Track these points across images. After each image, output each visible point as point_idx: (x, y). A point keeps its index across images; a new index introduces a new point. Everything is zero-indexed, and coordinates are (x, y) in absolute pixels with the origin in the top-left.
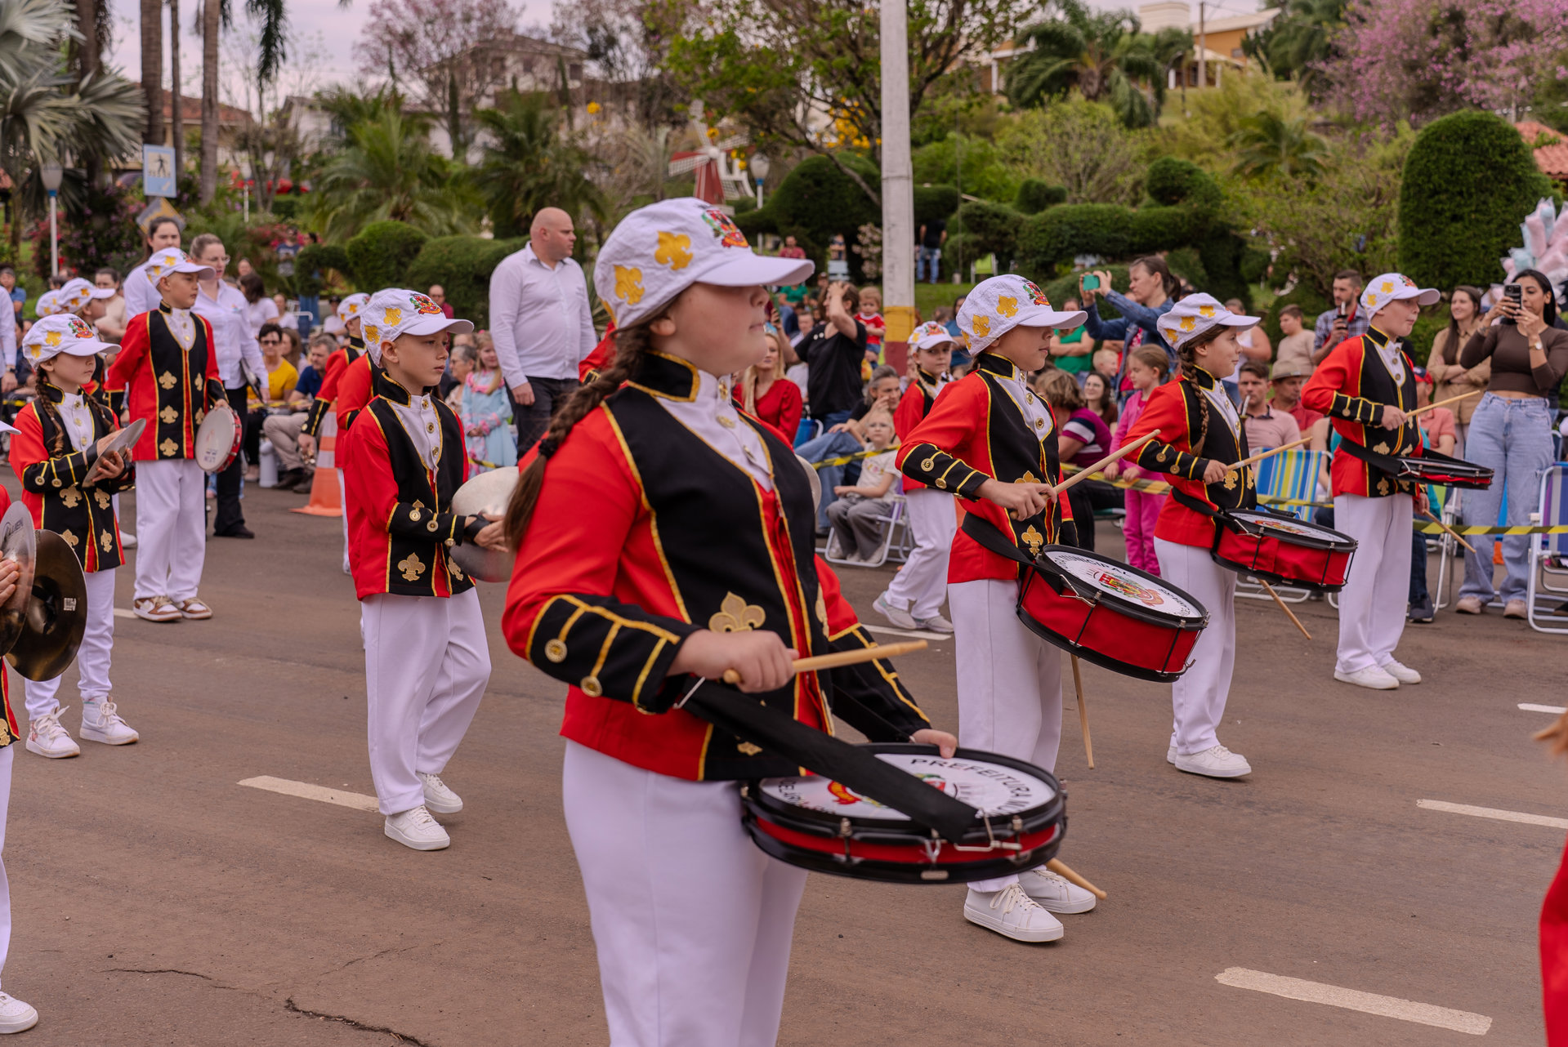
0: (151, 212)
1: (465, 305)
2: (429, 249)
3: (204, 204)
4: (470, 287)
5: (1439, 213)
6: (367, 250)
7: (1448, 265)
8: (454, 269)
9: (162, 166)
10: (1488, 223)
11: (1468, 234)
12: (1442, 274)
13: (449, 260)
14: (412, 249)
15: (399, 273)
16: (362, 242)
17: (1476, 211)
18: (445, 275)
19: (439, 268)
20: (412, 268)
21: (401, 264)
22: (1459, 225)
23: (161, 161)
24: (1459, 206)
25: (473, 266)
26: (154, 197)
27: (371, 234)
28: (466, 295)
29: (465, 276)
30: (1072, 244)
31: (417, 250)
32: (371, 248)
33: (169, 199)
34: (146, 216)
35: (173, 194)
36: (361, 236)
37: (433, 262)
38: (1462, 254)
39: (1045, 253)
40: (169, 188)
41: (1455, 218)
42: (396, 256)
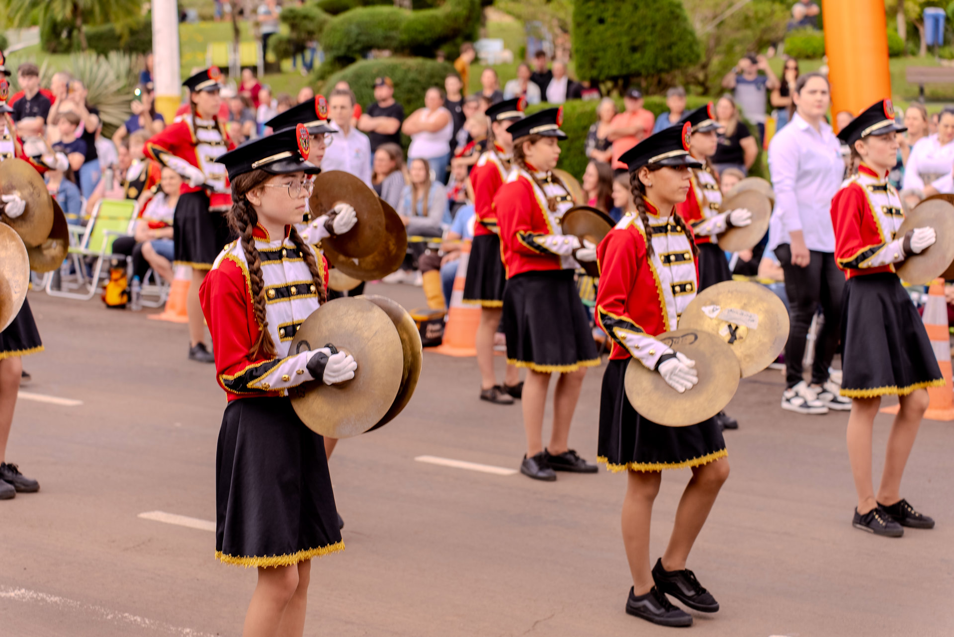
5: (589, 17)
7: (595, 59)
10: (622, 24)
11: (609, 34)
12: (593, 66)
17: (614, 15)
22: (601, 27)
24: (602, 12)
30: (357, 42)
38: (604, 50)
39: (338, 48)
41: (601, 21)
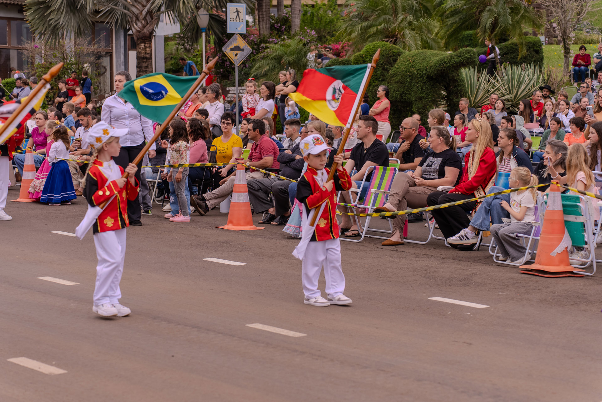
0: (231, 43)
1: (421, 95)
2: (402, 59)
3: (292, 32)
4: (424, 83)
8: (415, 72)
9: (238, 14)
15: (383, 75)
16: (361, 56)
18: (410, 76)
19: (406, 71)
20: (390, 72)
21: (384, 69)
23: (238, 12)
25: (426, 70)
26: (233, 34)
27: (367, 51)
28: (422, 89)
29: (422, 76)
31: (395, 61)
33: (243, 36)
34: (228, 46)
35: (245, 32)
36: (361, 53)
37: (403, 68)
40: (242, 28)
42: (382, 64)
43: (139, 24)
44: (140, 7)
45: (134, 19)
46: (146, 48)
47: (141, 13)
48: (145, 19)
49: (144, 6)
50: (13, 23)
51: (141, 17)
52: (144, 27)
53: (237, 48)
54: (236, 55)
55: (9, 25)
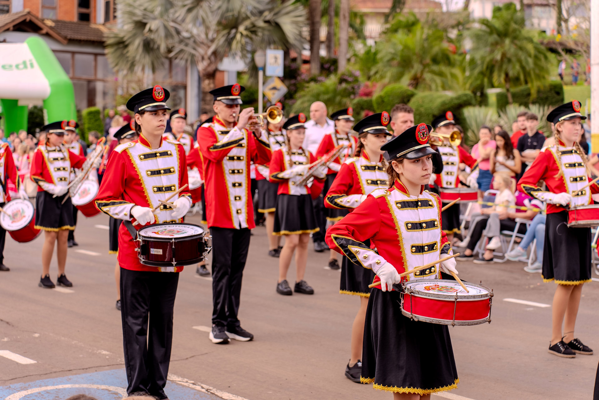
0: (269, 84)
2: (415, 100)
6: (383, 101)
9: (276, 61)
13: (422, 106)
14: (405, 100)
16: (381, 97)
23: (276, 58)
25: (432, 110)
26: (271, 77)
27: (386, 93)
29: (428, 115)
31: (409, 101)
32: (386, 100)
33: (279, 78)
35: (282, 74)
36: (382, 94)
40: (280, 72)
43: (205, 63)
44: (205, 47)
45: (200, 58)
46: (209, 84)
47: (206, 53)
48: (209, 58)
49: (209, 47)
50: (100, 58)
51: (206, 57)
52: (209, 65)
53: (274, 88)
54: (274, 94)
55: (96, 60)
